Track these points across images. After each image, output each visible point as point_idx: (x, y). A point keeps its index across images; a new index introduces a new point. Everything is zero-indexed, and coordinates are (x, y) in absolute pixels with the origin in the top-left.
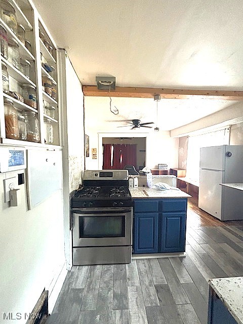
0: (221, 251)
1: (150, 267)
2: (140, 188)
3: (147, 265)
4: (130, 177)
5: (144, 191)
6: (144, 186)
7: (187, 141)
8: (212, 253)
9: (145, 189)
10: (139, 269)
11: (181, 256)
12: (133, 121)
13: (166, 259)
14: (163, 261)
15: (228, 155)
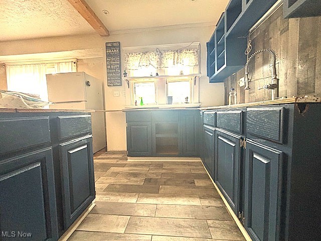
8: (112, 180)
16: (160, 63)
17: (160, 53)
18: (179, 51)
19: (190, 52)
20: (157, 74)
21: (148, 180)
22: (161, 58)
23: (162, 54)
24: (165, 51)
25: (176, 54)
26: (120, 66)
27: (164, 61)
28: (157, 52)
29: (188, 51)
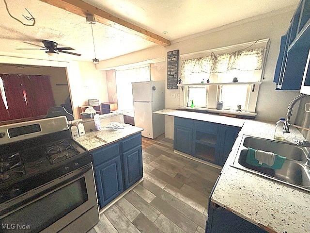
0: (161, 162)
1: (121, 209)
2: (88, 134)
3: (117, 210)
4: (72, 125)
5: (96, 137)
6: (91, 131)
7: (114, 75)
8: (157, 166)
9: (94, 134)
10: (111, 220)
11: (140, 181)
12: (44, 42)
13: (131, 192)
14: (129, 196)
15: (154, 88)
16: (214, 67)
17: (215, 58)
18: (237, 53)
19: (252, 53)
20: (208, 81)
21: (179, 176)
22: (215, 64)
23: (216, 58)
24: (220, 55)
25: (233, 57)
26: (178, 72)
27: (218, 66)
28: (212, 56)
29: (250, 52)
